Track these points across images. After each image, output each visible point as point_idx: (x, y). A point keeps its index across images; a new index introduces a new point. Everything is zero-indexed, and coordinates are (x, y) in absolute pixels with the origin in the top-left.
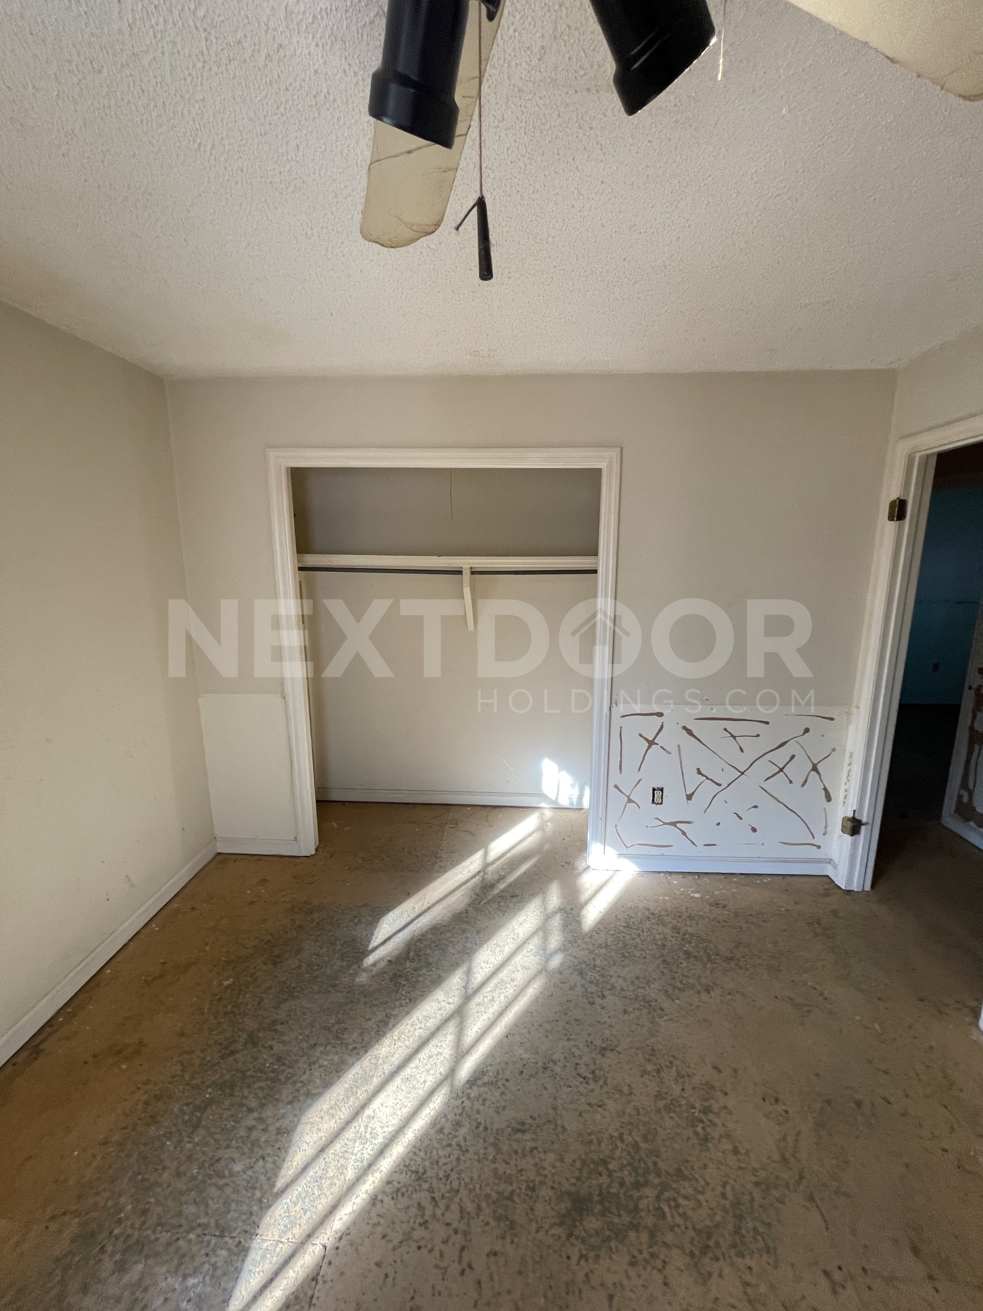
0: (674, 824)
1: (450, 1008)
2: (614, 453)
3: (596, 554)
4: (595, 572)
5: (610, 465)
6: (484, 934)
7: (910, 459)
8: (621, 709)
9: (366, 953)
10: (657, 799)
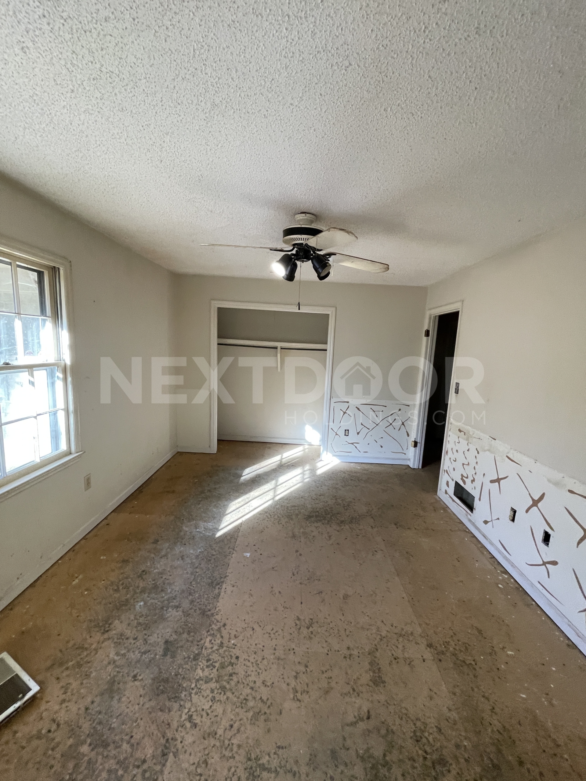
0: (352, 444)
1: (272, 487)
2: (334, 309)
3: (327, 344)
4: (326, 350)
5: (332, 312)
6: (283, 473)
7: (430, 318)
8: (333, 400)
9: (241, 476)
10: (347, 434)
